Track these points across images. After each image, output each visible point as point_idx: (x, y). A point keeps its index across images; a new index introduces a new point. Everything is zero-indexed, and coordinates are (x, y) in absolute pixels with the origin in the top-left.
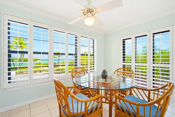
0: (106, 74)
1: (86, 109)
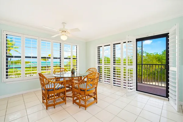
0: (74, 71)
1: (55, 86)
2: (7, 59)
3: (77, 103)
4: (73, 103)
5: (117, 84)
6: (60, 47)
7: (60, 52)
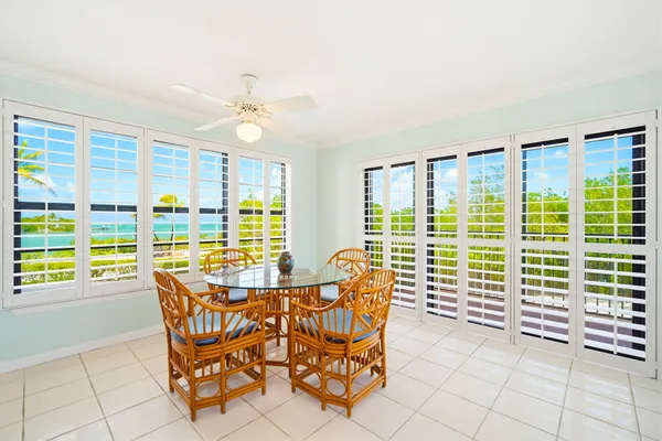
0: (288, 261)
1: (223, 326)
2: (17, 217)
3: (308, 389)
4: (294, 391)
5: (443, 307)
6: (225, 169)
7: (225, 186)
